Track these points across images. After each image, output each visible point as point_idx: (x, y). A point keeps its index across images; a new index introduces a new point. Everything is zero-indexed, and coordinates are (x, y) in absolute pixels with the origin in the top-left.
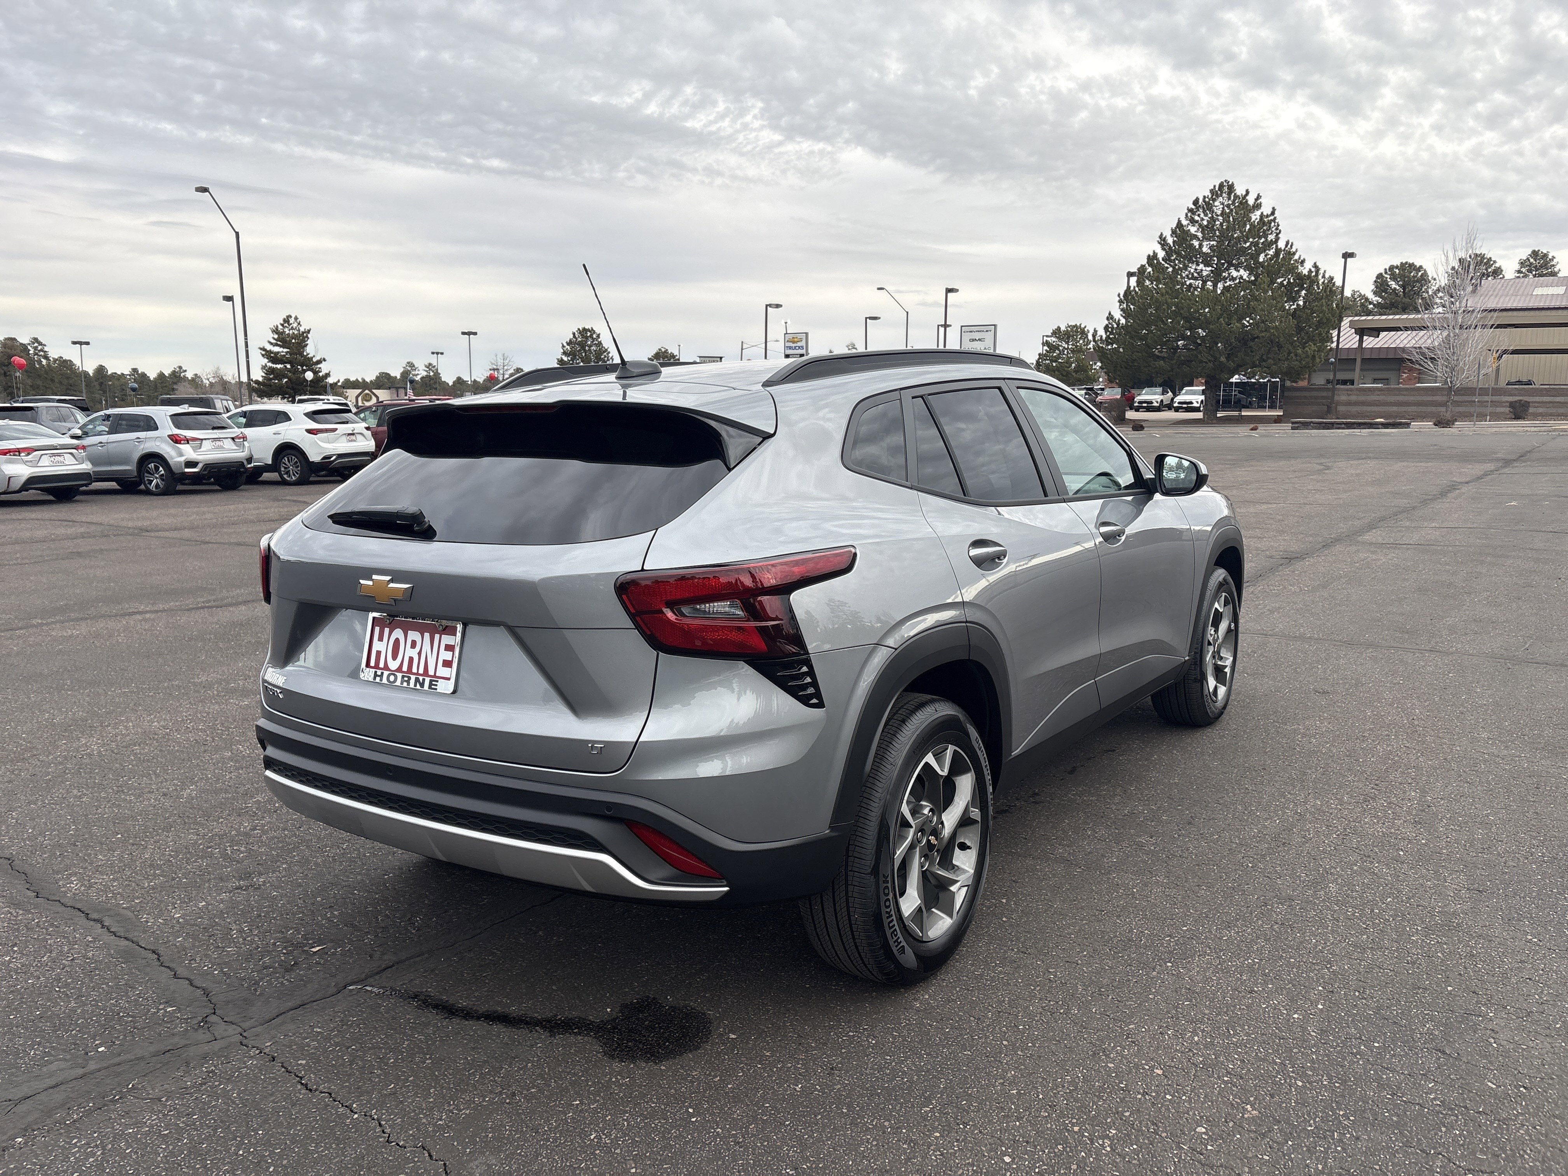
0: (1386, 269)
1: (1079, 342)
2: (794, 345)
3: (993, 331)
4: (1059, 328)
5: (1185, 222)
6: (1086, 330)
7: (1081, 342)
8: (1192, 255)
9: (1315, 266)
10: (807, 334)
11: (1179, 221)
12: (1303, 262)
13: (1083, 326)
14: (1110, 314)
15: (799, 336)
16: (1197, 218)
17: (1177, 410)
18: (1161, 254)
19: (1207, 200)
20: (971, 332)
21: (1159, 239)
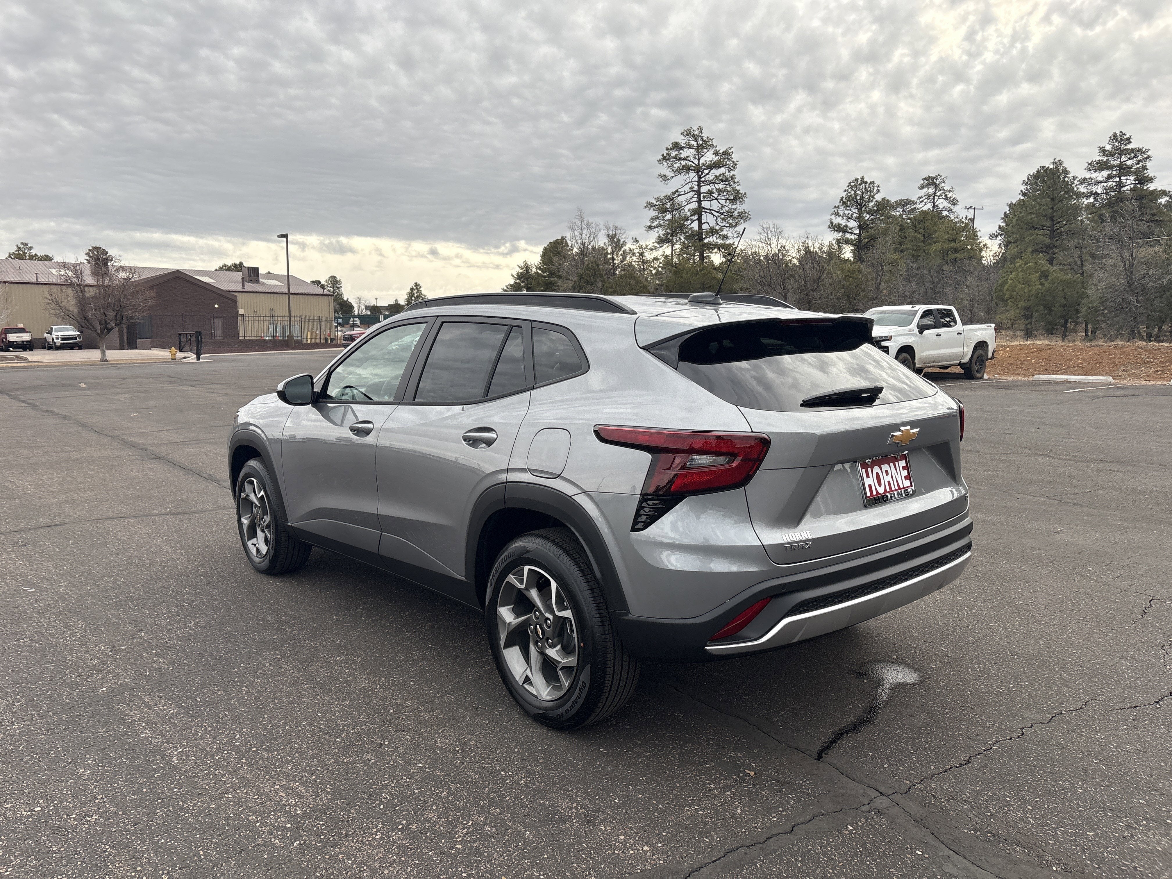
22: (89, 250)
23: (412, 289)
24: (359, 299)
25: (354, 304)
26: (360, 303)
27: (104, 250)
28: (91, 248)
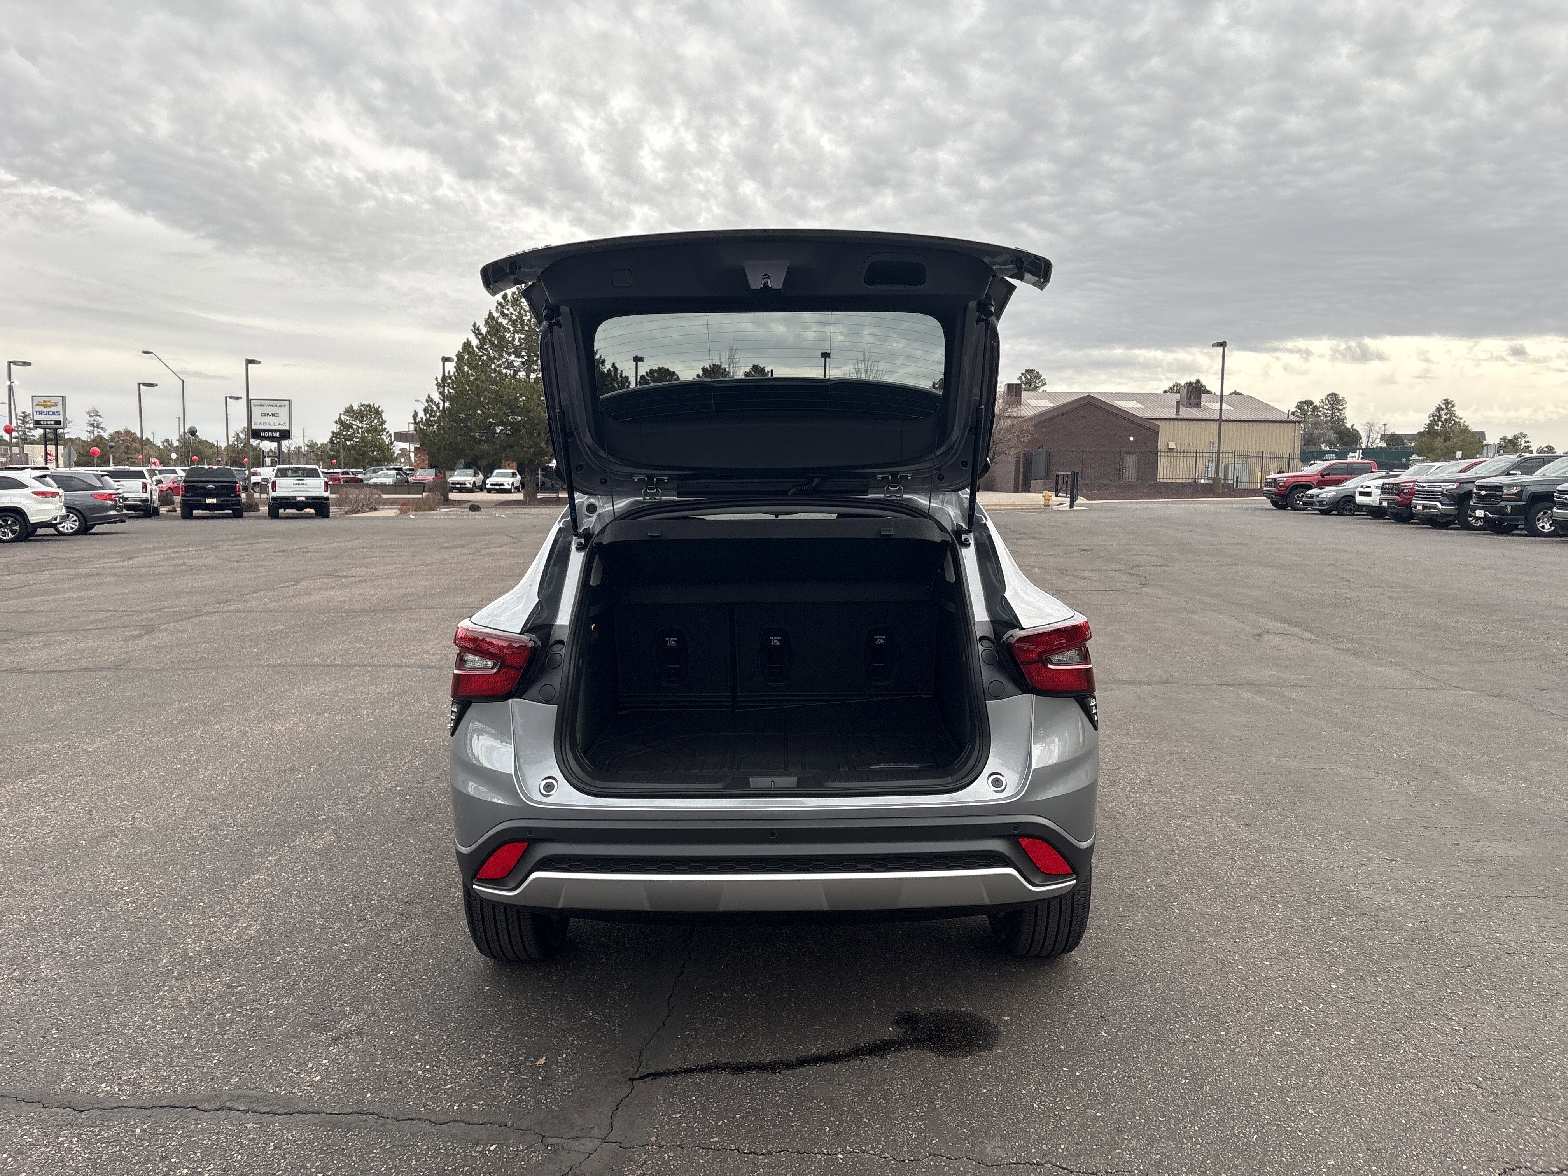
0: (647, 372)
1: (373, 421)
2: (45, 410)
3: (287, 407)
4: (351, 407)
5: (496, 315)
6: (380, 410)
7: (376, 421)
8: (502, 346)
9: (614, 365)
10: (63, 398)
11: (490, 313)
12: (603, 362)
13: (376, 406)
14: (429, 396)
15: (54, 400)
16: (506, 312)
17: (489, 491)
18: (475, 342)
19: (515, 296)
20: (262, 406)
21: (473, 328)
22: (1022, 374)
23: (1439, 409)
24: (1371, 426)
25: (1362, 433)
26: (1371, 430)
27: (1038, 373)
28: (1024, 372)
